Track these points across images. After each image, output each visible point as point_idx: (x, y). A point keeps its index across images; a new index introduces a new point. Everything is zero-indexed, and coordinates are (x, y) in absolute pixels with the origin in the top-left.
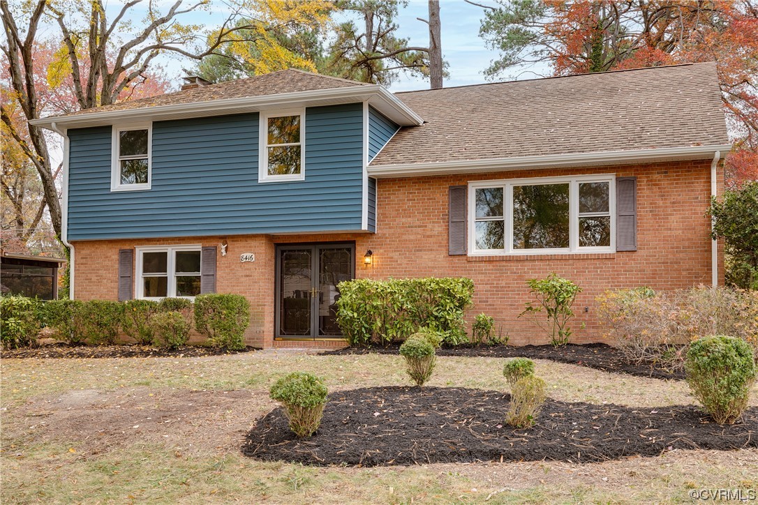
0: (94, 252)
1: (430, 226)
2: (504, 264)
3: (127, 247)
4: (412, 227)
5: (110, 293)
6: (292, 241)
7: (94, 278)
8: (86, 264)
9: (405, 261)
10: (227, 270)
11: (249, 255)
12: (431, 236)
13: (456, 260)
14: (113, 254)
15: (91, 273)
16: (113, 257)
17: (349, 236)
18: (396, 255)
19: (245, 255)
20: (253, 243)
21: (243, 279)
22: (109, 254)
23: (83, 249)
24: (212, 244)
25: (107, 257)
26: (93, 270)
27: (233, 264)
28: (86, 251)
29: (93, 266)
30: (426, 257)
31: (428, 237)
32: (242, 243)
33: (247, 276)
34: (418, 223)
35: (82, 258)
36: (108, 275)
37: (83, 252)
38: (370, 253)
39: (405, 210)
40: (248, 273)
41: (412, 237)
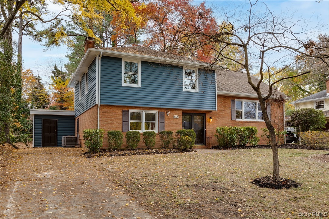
0: (109, 110)
1: (226, 111)
2: (244, 123)
3: (126, 109)
4: (222, 111)
5: (118, 128)
6: (186, 112)
7: (109, 122)
8: (105, 115)
9: (220, 121)
10: (168, 121)
11: (177, 116)
12: (227, 114)
13: (233, 121)
14: (119, 112)
15: (108, 119)
16: (119, 113)
17: (204, 112)
18: (217, 119)
19: (175, 116)
20: (178, 112)
21: (174, 124)
22: (117, 112)
23: (103, 109)
24: (163, 111)
25: (116, 113)
26: (109, 118)
27: (171, 119)
28: (105, 110)
29: (109, 116)
30: (226, 120)
31: (226, 114)
32: (174, 112)
33: (176, 123)
34: (223, 110)
35: (103, 112)
36: (117, 120)
37: (103, 110)
38: (211, 118)
39: (220, 105)
40: (176, 122)
41: (222, 114)
